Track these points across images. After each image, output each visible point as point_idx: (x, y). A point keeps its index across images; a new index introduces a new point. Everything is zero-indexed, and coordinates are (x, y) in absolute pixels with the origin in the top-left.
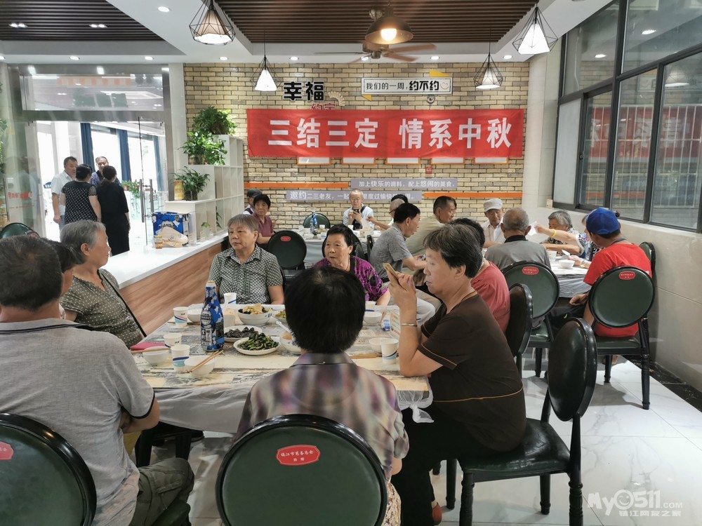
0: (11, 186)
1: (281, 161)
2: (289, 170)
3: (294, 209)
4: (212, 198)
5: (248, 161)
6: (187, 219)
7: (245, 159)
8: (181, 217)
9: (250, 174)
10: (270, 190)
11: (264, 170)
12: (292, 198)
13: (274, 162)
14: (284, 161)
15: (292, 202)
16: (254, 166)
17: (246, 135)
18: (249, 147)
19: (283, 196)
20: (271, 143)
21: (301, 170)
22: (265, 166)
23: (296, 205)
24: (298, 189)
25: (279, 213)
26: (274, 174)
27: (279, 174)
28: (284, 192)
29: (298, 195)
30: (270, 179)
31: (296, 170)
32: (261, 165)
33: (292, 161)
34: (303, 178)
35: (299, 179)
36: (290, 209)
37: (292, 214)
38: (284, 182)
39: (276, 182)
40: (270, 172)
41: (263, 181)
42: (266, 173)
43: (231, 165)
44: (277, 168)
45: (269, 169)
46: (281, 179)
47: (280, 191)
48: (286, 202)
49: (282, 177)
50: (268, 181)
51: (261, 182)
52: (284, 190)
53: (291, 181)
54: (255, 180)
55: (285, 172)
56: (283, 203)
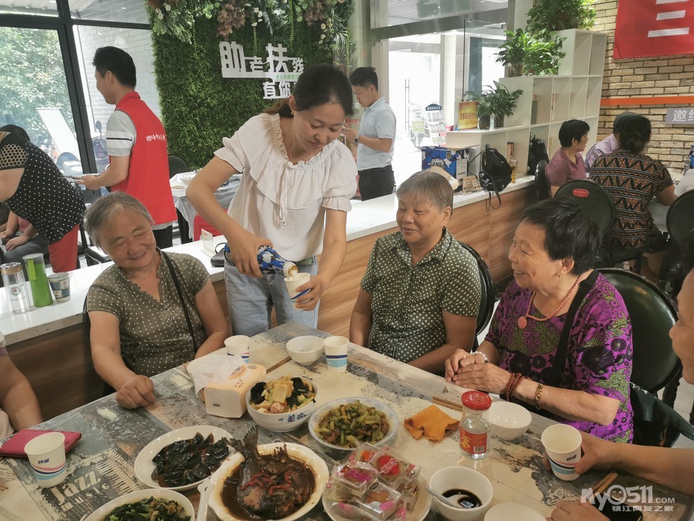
1: (665, 63)
2: (677, 76)
3: (676, 137)
4: (526, 123)
5: (612, 66)
6: (465, 155)
7: (607, 64)
8: (453, 153)
9: (613, 86)
10: (641, 108)
11: (635, 78)
12: (675, 120)
13: (655, 64)
14: (671, 62)
15: (674, 127)
16: (620, 73)
17: (614, 26)
18: (616, 45)
19: (661, 118)
20: (652, 34)
22: (638, 71)
23: (681, 131)
24: (689, 106)
26: (650, 84)
27: (659, 83)
28: (664, 111)
29: (687, 116)
30: (643, 91)
31: (691, 75)
32: (631, 71)
36: (669, 137)
37: (671, 144)
38: (666, 96)
39: (651, 96)
40: (644, 81)
41: (630, 96)
42: (638, 83)
43: (573, 74)
44: (658, 73)
45: (643, 76)
46: (661, 91)
47: (657, 110)
48: (663, 126)
49: (664, 87)
50: (640, 95)
51: (628, 97)
52: (664, 107)
53: (678, 94)
54: (619, 94)
55: (669, 79)
56: (659, 128)
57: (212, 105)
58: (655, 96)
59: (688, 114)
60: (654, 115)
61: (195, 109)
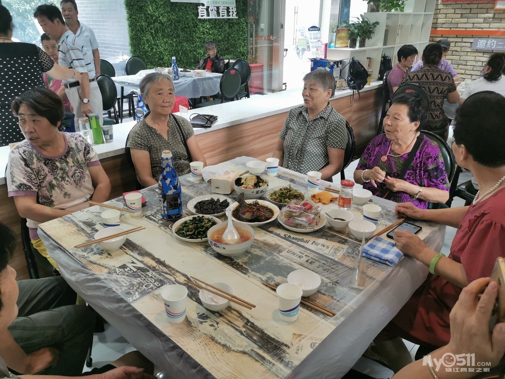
0: (262, 30)
1: (475, 6)
2: (483, 16)
3: (478, 58)
4: (380, 45)
5: (440, 7)
6: (339, 65)
7: (437, 5)
8: (332, 63)
9: (440, 21)
10: (457, 37)
11: (455, 16)
12: (478, 46)
13: (469, 6)
14: (480, 6)
15: (477, 51)
16: (446, 11)
19: (469, 45)
21: (497, 16)
22: (458, 11)
23: (481, 54)
24: (488, 37)
25: (460, 62)
26: (465, 20)
27: (471, 20)
28: (471, 40)
29: (486, 44)
30: (460, 25)
31: (491, 15)
32: (453, 11)
33: (489, 6)
34: (498, 25)
35: (493, 25)
36: (473, 58)
37: (474, 63)
38: (474, 29)
39: (464, 29)
40: (461, 18)
41: (451, 28)
42: (456, 20)
43: (413, 12)
44: (470, 13)
45: (460, 15)
46: (471, 26)
47: (467, 39)
48: (470, 50)
49: (473, 23)
50: (457, 28)
51: (449, 29)
52: (472, 37)
53: (482, 28)
54: (443, 26)
55: (477, 18)
56: (467, 52)
57: (163, 21)
58: (467, 29)
59: (487, 42)
60: (465, 42)
61: (151, 24)
